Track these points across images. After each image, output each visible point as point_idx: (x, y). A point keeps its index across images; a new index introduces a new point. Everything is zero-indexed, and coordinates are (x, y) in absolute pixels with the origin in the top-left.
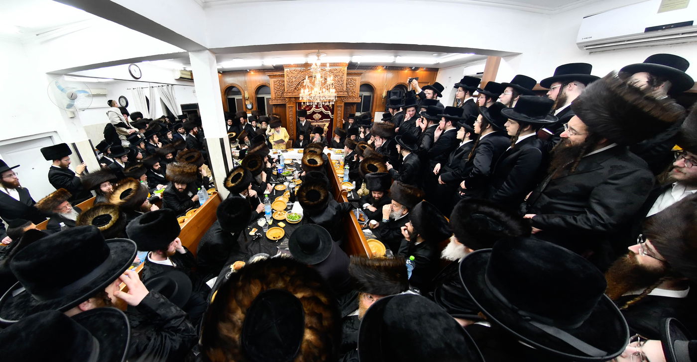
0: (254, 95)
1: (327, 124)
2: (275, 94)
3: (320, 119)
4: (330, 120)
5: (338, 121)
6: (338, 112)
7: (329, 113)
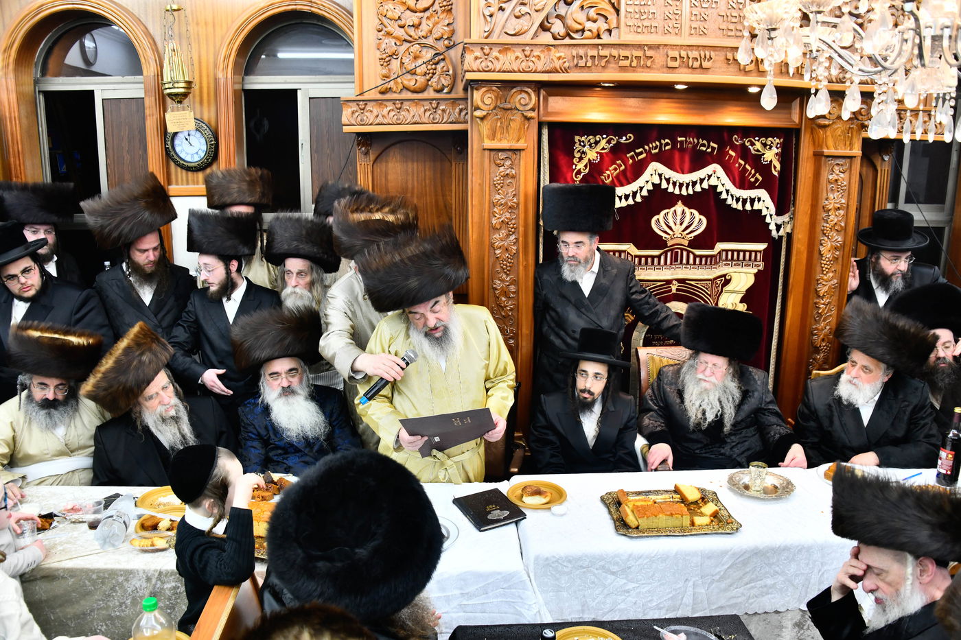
0: (226, 74)
1: (743, 278)
2: (386, 60)
3: (697, 242)
4: (762, 246)
5: (824, 258)
6: (831, 196)
7: (764, 201)
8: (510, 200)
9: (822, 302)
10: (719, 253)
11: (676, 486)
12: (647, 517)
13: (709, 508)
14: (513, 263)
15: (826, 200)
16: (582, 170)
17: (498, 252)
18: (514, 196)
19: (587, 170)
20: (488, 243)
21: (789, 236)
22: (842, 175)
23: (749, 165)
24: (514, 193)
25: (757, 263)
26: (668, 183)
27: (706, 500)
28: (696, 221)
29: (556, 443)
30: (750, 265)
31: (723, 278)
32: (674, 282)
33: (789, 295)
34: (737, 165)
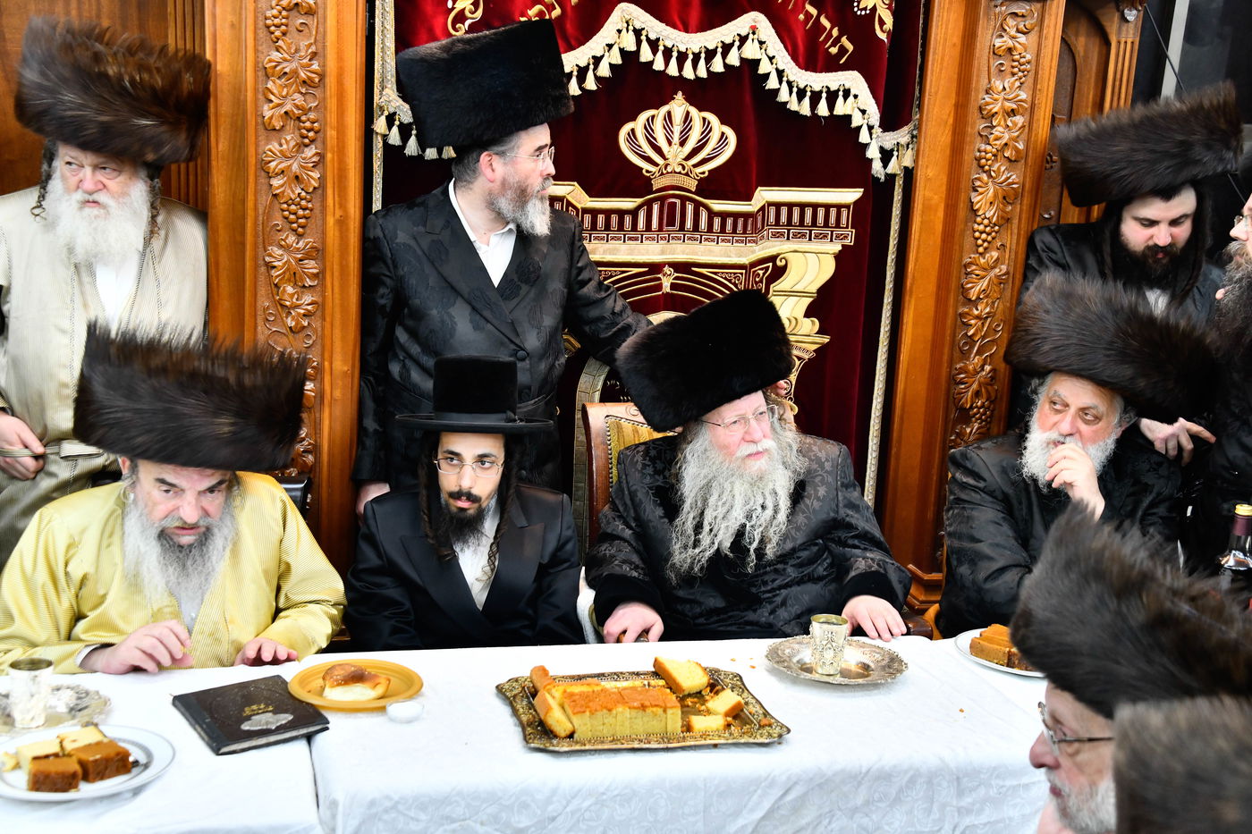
1: (812, 265)
4: (850, 195)
5: (979, 219)
6: (998, 85)
7: (856, 96)
8: (303, 66)
9: (976, 312)
10: (762, 209)
11: (656, 663)
12: (592, 713)
13: (725, 701)
14: (311, 210)
15: (987, 93)
16: (467, 14)
17: (276, 182)
18: (314, 55)
19: (479, 14)
20: (254, 162)
21: (909, 174)
22: (1022, 39)
23: (827, 17)
24: (313, 49)
25: (838, 232)
26: (655, 51)
27: (717, 688)
28: (715, 137)
29: (403, 604)
30: (825, 236)
31: (771, 264)
32: (667, 269)
33: (907, 298)
34: (802, 17)
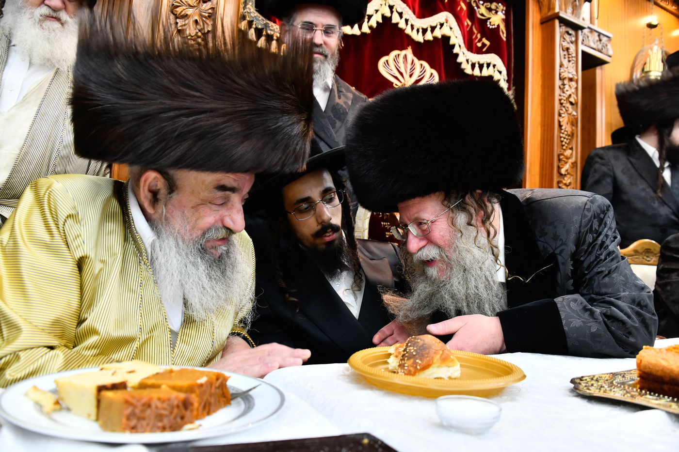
5: (563, 131)
6: (565, 64)
7: (494, 66)
22: (571, 45)
23: (475, 28)
26: (401, 18)
28: (427, 75)
34: (466, 23)
